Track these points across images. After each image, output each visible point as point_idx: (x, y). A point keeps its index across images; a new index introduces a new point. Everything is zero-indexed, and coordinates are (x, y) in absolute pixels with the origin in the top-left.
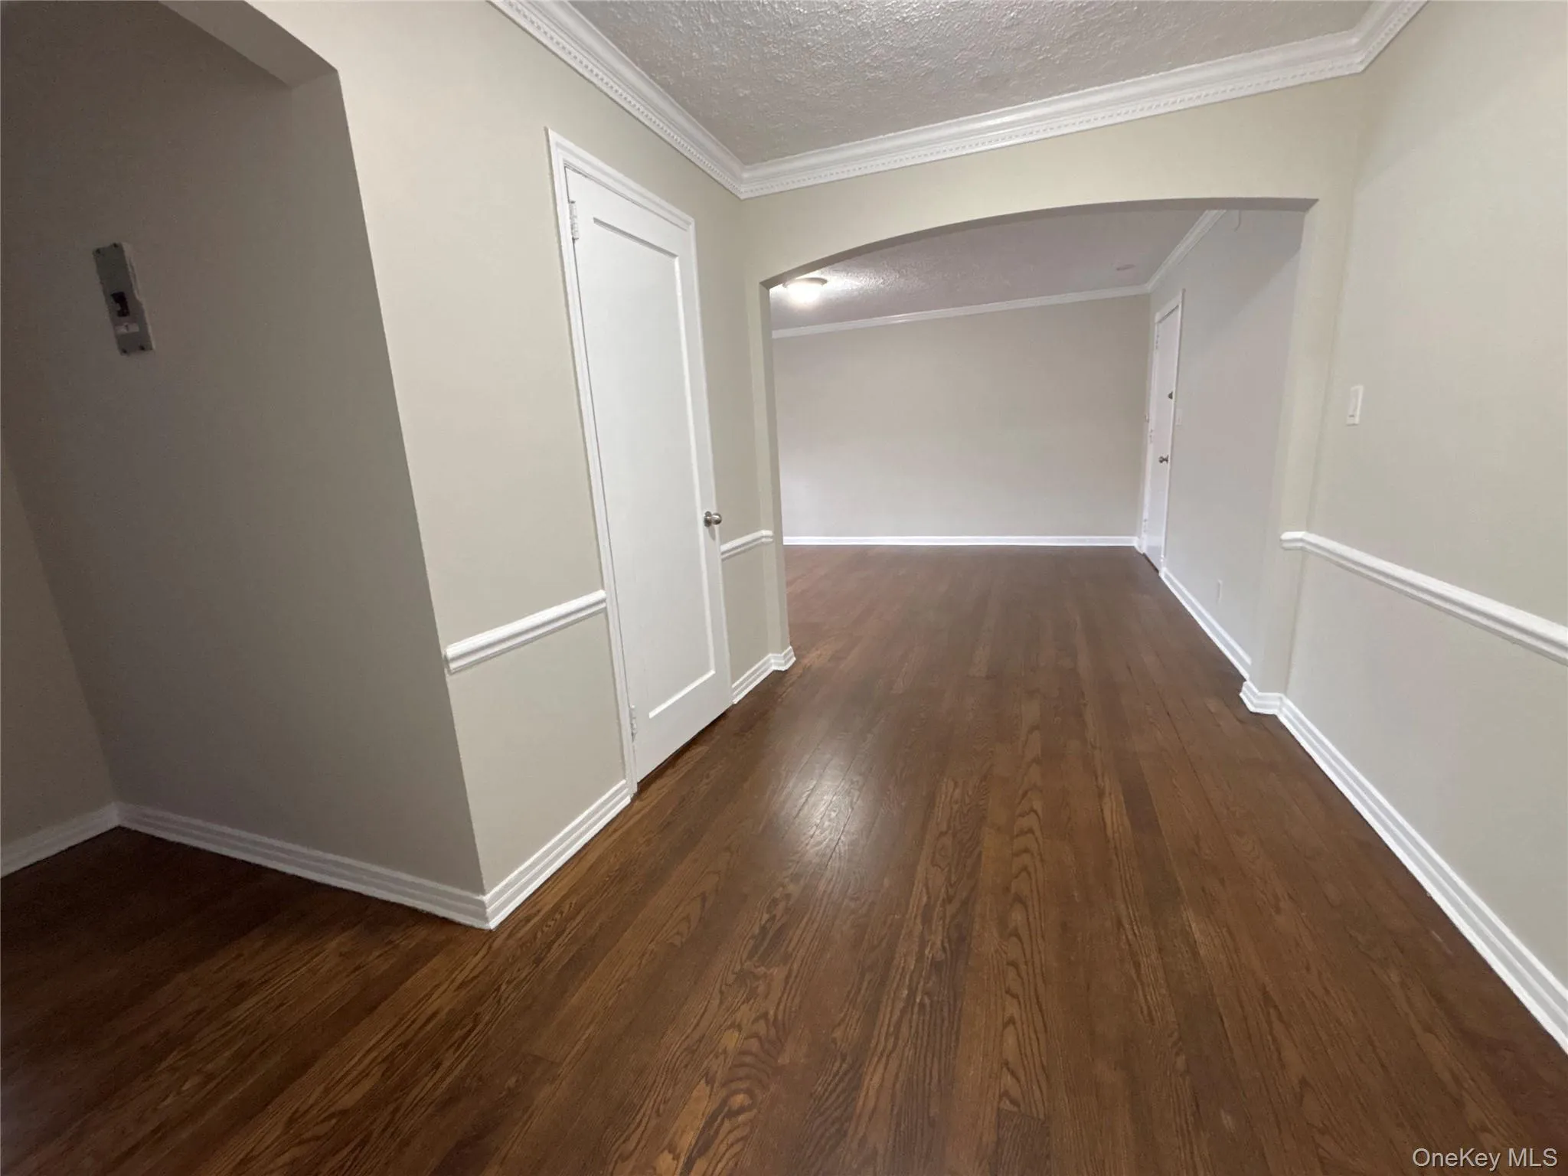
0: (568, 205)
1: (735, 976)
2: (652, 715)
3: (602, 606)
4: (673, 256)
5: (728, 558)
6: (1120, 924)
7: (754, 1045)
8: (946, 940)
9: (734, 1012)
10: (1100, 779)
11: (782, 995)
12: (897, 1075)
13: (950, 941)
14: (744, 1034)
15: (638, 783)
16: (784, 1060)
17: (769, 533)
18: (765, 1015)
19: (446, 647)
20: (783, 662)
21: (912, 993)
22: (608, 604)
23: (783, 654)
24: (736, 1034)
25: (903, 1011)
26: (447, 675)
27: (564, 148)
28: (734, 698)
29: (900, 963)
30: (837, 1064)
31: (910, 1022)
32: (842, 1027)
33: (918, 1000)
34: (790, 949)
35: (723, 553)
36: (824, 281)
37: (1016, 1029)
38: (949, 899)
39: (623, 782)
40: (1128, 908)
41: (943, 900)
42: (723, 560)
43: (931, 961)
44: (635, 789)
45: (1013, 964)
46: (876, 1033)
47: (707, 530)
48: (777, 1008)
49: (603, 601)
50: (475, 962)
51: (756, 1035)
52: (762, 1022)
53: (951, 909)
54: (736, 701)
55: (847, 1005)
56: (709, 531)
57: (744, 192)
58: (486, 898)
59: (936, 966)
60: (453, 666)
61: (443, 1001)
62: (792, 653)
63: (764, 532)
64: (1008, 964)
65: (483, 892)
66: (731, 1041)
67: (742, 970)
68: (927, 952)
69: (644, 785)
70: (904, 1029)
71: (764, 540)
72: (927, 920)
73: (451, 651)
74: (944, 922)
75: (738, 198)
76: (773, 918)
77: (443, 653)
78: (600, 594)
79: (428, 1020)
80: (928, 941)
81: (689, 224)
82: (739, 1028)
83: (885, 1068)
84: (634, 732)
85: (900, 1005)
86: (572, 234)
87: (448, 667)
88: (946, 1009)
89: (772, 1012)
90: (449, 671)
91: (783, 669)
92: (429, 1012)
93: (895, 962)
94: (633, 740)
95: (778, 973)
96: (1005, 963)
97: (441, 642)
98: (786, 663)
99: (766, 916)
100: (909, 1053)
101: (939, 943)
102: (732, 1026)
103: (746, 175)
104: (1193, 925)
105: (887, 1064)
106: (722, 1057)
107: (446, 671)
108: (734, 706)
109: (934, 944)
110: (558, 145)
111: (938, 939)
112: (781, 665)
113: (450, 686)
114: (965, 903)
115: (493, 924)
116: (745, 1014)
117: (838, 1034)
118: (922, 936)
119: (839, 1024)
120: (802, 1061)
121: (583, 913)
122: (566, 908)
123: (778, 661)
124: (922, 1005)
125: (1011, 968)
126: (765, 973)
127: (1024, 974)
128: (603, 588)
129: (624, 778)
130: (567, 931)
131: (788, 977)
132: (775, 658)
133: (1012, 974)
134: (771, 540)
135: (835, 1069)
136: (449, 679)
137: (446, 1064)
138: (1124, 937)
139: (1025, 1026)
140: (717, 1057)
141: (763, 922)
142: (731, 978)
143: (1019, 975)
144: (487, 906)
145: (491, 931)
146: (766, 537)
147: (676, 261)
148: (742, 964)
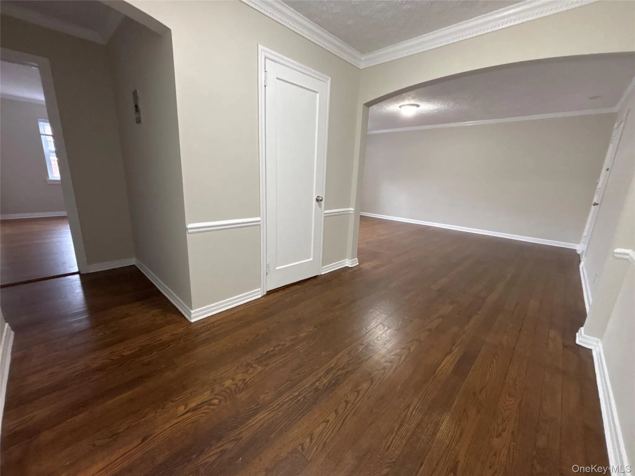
0: (264, 72)
1: (246, 364)
2: (277, 268)
3: (259, 223)
4: (318, 92)
5: (327, 217)
6: (409, 406)
7: (233, 388)
8: (328, 382)
9: (237, 374)
10: (454, 347)
11: (255, 376)
12: (270, 419)
13: (328, 384)
14: (234, 383)
15: (267, 292)
16: (238, 396)
17: (353, 209)
18: (244, 380)
19: (188, 224)
20: (351, 263)
21: (298, 396)
22: (261, 223)
23: (352, 260)
24: (231, 381)
25: (290, 399)
26: (187, 234)
27: (265, 51)
28: (322, 272)
29: (303, 383)
30: (254, 405)
31: (290, 404)
32: (265, 395)
33: (299, 398)
34: (270, 363)
35: (325, 214)
36: (418, 106)
37: (326, 425)
38: (343, 368)
39: (260, 289)
40: (418, 403)
41: (340, 368)
42: (325, 217)
43: (316, 387)
44: (265, 293)
45: (347, 403)
46: (275, 402)
47: (317, 203)
48: (250, 379)
49: (259, 221)
50: (181, 330)
51: (236, 385)
52: (241, 382)
53: (340, 372)
54: (323, 273)
55: (274, 388)
56: (318, 204)
57: (362, 66)
58: (192, 312)
59: (317, 390)
60: (189, 231)
61: (165, 337)
62: (358, 261)
63: (351, 209)
64: (345, 401)
65: (192, 309)
66: (228, 383)
67: (250, 362)
68: (317, 384)
69: (269, 293)
70: (285, 406)
71: (350, 212)
72: (327, 372)
73: (189, 226)
74: (333, 376)
75: (360, 69)
76: (273, 350)
77: (186, 226)
78: (258, 219)
79: (159, 341)
80: (321, 380)
81: (328, 79)
82: (233, 380)
83: (268, 414)
84: (267, 272)
85: (291, 397)
86: (265, 83)
87: (188, 231)
88: (306, 406)
89: (247, 380)
90: (188, 233)
91: (350, 266)
92: (160, 339)
93: (303, 382)
94: (267, 275)
95: (260, 368)
96: (344, 400)
97: (186, 222)
98: (352, 265)
99: (272, 349)
100: (280, 414)
101: (324, 383)
102: (232, 379)
103: (363, 58)
104: (445, 422)
105: (270, 413)
106: (221, 387)
107: (187, 232)
108: (321, 275)
109: (322, 381)
110: (262, 50)
111: (325, 381)
112: (350, 265)
113: (187, 237)
114: (347, 372)
115: (193, 321)
116: (239, 376)
117: (262, 397)
118: (321, 377)
119: (265, 393)
120: (244, 399)
121: (219, 327)
122: (215, 324)
123: (349, 262)
124: (299, 401)
125: (345, 403)
126: (256, 367)
127: (348, 408)
128: (260, 216)
129: (260, 288)
130: (211, 331)
131: (262, 371)
132: (348, 261)
133: (343, 405)
134: (353, 212)
135: (252, 407)
136: (187, 235)
137: (153, 354)
138: (405, 413)
139: (331, 426)
140: (220, 385)
141: (269, 350)
142: (245, 363)
143: (346, 408)
144: (192, 314)
145: (191, 322)
146: (352, 211)
147: (318, 95)
148: (252, 361)
